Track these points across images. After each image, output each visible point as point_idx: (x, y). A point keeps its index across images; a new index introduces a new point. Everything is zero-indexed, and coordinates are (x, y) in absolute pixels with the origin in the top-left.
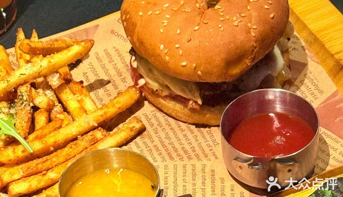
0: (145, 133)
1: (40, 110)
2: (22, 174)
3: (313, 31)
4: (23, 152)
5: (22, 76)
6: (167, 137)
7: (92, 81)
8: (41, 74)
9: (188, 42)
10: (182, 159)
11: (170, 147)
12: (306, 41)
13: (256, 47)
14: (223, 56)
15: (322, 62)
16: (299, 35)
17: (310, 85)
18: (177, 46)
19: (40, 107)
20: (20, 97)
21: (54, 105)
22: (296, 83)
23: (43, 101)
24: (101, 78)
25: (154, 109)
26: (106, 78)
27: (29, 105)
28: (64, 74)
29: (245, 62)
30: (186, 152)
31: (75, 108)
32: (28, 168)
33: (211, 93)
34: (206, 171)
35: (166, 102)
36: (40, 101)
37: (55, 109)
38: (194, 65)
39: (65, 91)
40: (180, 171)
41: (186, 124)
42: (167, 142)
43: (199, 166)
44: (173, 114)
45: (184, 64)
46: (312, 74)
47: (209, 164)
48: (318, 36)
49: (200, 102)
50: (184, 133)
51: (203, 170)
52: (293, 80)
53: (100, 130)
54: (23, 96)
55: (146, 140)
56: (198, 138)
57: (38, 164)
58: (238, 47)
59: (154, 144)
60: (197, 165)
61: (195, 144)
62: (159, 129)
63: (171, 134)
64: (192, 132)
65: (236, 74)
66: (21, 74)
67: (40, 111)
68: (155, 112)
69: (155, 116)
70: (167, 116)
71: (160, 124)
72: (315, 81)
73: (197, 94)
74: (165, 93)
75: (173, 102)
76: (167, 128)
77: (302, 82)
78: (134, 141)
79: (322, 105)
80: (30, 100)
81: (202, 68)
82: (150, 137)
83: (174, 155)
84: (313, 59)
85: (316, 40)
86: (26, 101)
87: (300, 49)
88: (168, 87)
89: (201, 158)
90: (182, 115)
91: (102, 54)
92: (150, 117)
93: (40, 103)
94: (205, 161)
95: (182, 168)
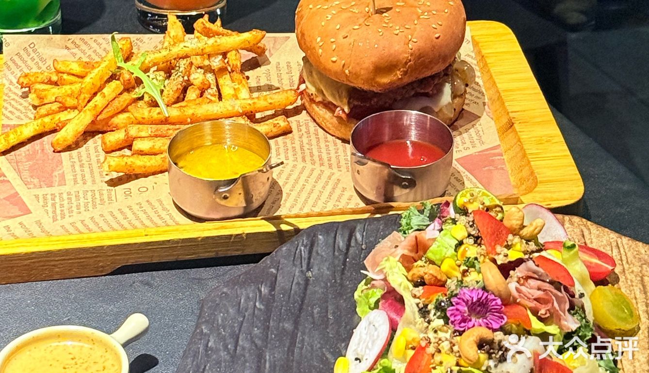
0: (290, 135)
1: (193, 86)
2: (150, 133)
3: (500, 90)
4: (159, 113)
5: (184, 48)
6: (310, 144)
7: (262, 84)
8: (204, 51)
9: (344, 38)
10: (314, 164)
11: (307, 152)
12: (490, 99)
13: (410, 61)
14: (373, 59)
15: (497, 120)
16: (486, 91)
17: (474, 134)
18: (333, 40)
19: (194, 83)
20: (177, 68)
21: (209, 87)
22: (460, 130)
23: (198, 78)
24: (272, 84)
25: (309, 118)
26: (277, 85)
27: (183, 77)
28: (233, 65)
29: (396, 74)
30: (321, 159)
31: (229, 94)
32: (157, 130)
33: (360, 103)
34: (332, 178)
35: (318, 109)
36: (196, 77)
37: (209, 91)
38: (343, 62)
39: (224, 77)
40: (306, 173)
41: (334, 138)
42: (306, 147)
43: (327, 172)
44: (323, 123)
45: (334, 59)
46: (481, 127)
47: (337, 175)
48: (502, 94)
49: (346, 110)
50: (327, 143)
51: (329, 178)
52: (459, 127)
53: (244, 118)
54: (179, 68)
55: (288, 141)
56: (339, 151)
57: (169, 129)
58: (392, 54)
59: (294, 145)
60: (326, 172)
61: (333, 155)
62: (305, 135)
63: (314, 142)
64: (335, 144)
65: (384, 84)
66: (185, 47)
67: (193, 88)
68: (309, 121)
69: (307, 125)
70: (318, 127)
71: (308, 132)
72: (481, 133)
73: (345, 101)
74: (319, 99)
75: (324, 110)
76: (313, 137)
77: (467, 131)
78: (276, 139)
79: (477, 154)
80: (185, 73)
81: (350, 68)
82: (293, 139)
83: (308, 158)
84: (489, 114)
85: (500, 97)
86: (182, 72)
87: (481, 104)
88: (322, 92)
89: (333, 166)
90: (330, 126)
91: (283, 65)
92: (301, 124)
93: (194, 79)
94: (335, 170)
95: (309, 170)
